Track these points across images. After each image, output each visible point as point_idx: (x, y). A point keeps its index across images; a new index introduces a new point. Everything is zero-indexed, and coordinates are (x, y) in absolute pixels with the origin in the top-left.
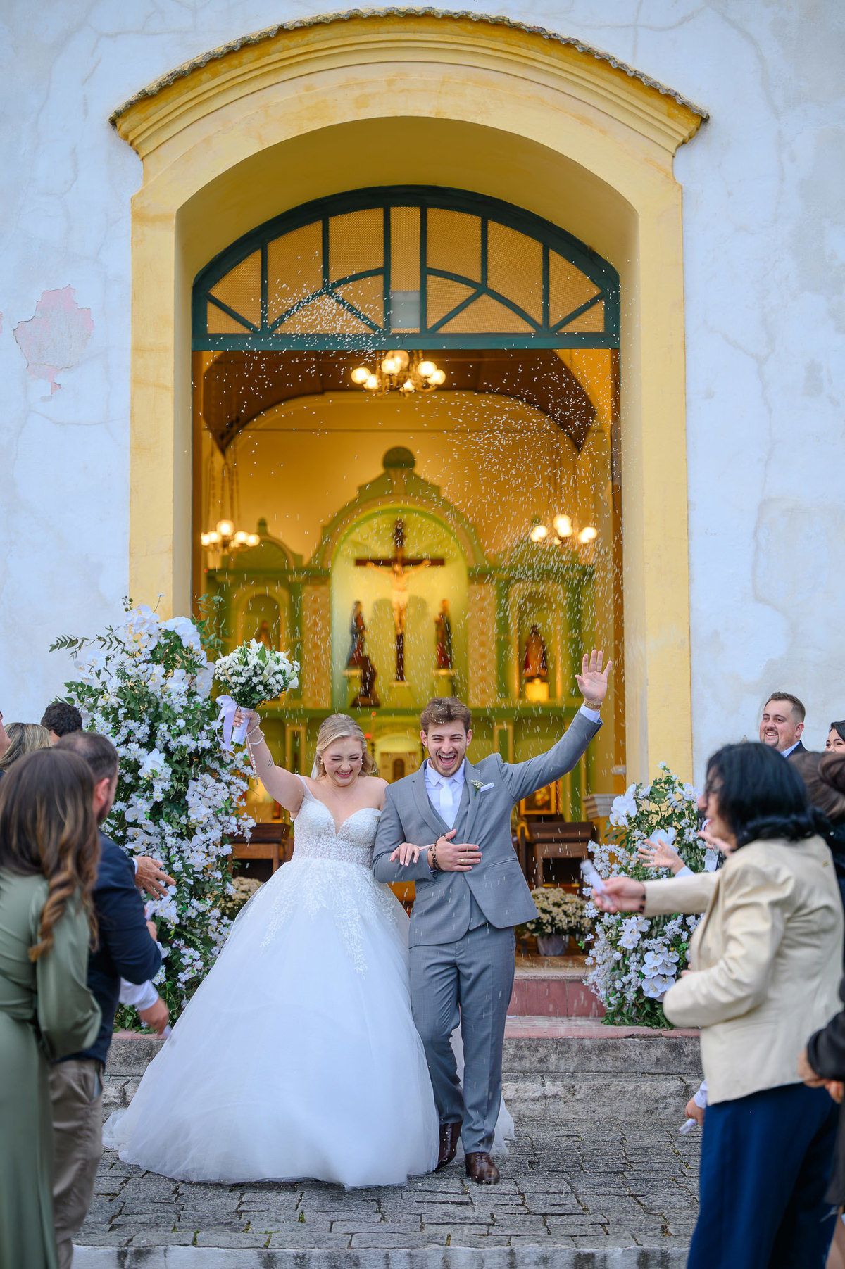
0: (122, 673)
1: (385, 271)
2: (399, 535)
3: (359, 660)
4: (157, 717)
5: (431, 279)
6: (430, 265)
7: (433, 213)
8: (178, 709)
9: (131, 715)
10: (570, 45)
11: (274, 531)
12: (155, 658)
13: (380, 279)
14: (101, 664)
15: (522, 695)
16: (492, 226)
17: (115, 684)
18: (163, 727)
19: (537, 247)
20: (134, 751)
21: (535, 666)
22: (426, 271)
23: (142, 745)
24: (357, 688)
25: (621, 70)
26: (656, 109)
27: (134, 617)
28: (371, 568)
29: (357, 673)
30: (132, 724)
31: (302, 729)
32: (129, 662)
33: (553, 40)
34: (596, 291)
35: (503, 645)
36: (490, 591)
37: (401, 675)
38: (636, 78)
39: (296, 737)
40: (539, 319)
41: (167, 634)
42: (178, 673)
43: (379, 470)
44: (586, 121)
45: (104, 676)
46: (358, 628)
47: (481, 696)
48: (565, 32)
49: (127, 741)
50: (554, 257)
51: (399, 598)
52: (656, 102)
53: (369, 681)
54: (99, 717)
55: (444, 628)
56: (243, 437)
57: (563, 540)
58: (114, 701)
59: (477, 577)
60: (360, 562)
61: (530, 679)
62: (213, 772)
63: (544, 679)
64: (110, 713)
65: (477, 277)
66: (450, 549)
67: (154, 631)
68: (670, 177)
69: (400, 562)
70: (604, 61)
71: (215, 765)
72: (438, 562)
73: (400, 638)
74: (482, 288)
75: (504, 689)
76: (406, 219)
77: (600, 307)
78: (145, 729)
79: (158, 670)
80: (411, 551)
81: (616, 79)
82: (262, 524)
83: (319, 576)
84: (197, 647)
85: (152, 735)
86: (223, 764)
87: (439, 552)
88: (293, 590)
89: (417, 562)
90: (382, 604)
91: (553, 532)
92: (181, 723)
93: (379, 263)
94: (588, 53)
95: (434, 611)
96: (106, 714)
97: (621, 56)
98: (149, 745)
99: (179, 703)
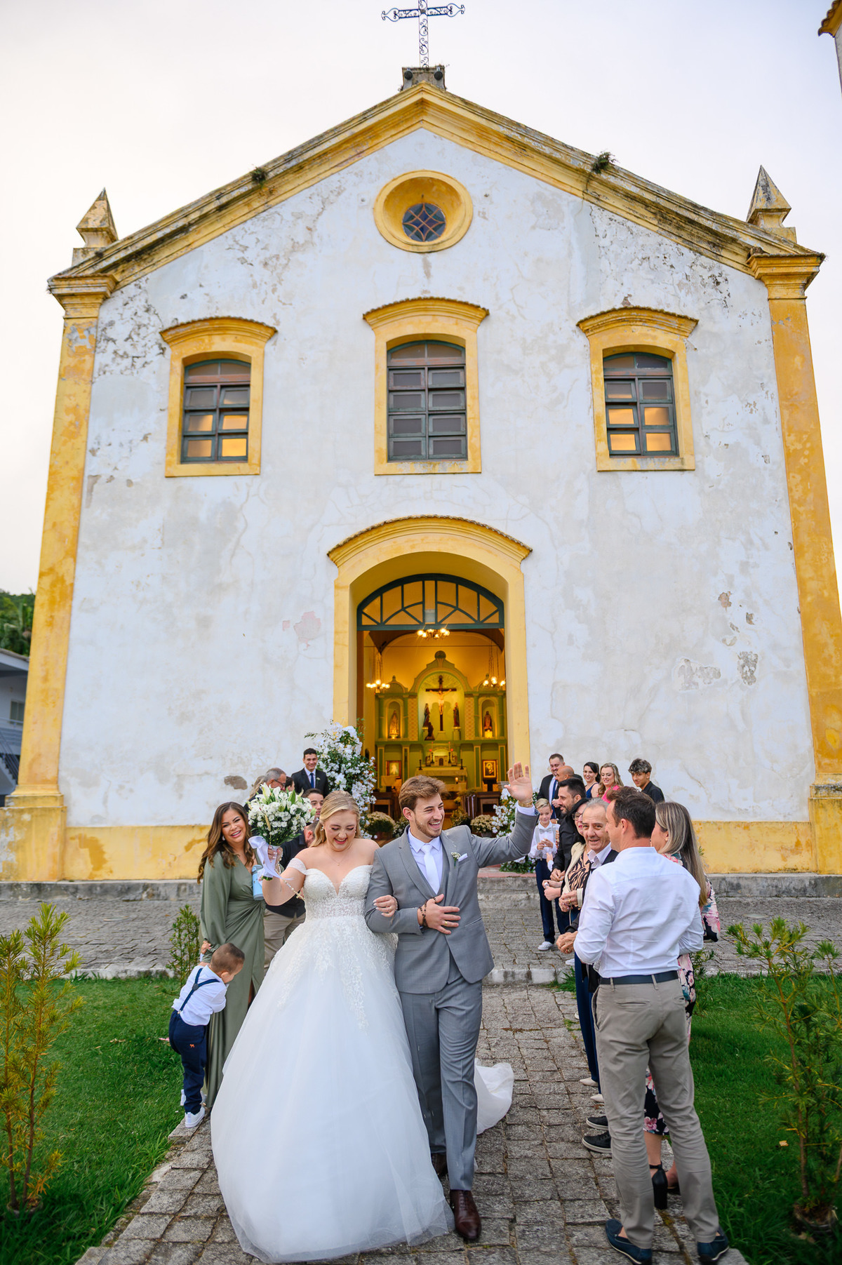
0: (329, 747)
1: (423, 603)
2: (441, 681)
3: (427, 723)
4: (341, 762)
5: (439, 605)
6: (438, 600)
7: (439, 583)
8: (349, 759)
9: (333, 761)
10: (484, 526)
11: (398, 680)
12: (342, 740)
13: (421, 605)
14: (322, 743)
15: (483, 735)
16: (459, 586)
17: (327, 750)
18: (343, 765)
19: (475, 594)
20: (333, 774)
21: (488, 725)
22: (437, 603)
23: (336, 772)
24: (426, 733)
25: (501, 535)
26: (514, 548)
27: (334, 726)
28: (431, 692)
29: (426, 728)
30: (333, 764)
31: (408, 748)
32: (332, 742)
33: (478, 525)
34: (495, 609)
35: (476, 718)
36: (472, 700)
37: (442, 729)
38: (507, 537)
39: (406, 750)
40: (476, 619)
41: (345, 732)
42: (349, 746)
43: (433, 659)
44: (490, 552)
45: (323, 747)
46: (427, 713)
47: (469, 736)
48: (482, 522)
49: (331, 771)
50: (481, 596)
51: (441, 702)
52: (515, 545)
53: (431, 730)
54: (321, 763)
55: (456, 712)
56: (387, 649)
57: (494, 685)
58: (326, 756)
59: (468, 695)
60: (427, 690)
61: (486, 730)
62: (362, 781)
63: (491, 730)
64: (324, 761)
65: (455, 605)
66: (458, 685)
67: (341, 731)
68: (519, 571)
69: (441, 690)
70: (496, 532)
71: (362, 778)
72: (454, 690)
73: (441, 716)
74: (456, 608)
75: (477, 734)
76: (430, 585)
77: (497, 614)
78: (337, 766)
79: (341, 745)
80: (445, 686)
81: (500, 538)
82: (394, 677)
83: (413, 695)
84: (355, 737)
85: (340, 768)
86: (365, 778)
87: (455, 686)
88: (404, 700)
89: (447, 690)
90: (435, 705)
91: (490, 682)
92: (350, 764)
93: (421, 600)
94: (490, 529)
95: (453, 707)
96: (323, 761)
97: (502, 529)
98: (338, 772)
99: (349, 757)
